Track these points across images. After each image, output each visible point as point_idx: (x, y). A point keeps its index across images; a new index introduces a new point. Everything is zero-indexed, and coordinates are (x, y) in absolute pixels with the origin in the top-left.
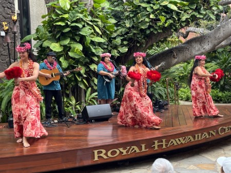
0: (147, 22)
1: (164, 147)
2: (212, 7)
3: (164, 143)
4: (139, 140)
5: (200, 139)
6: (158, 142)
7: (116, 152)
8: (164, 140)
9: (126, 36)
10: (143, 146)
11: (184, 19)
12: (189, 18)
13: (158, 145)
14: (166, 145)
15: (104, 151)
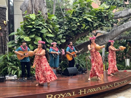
0: (76, 27)
1: (85, 93)
2: (109, 20)
3: (85, 91)
4: (71, 90)
5: (104, 89)
6: (82, 91)
7: (58, 96)
8: (85, 90)
9: (65, 34)
10: (74, 93)
11: (95, 25)
12: (98, 25)
13: (82, 92)
14: (86, 92)
15: (52, 96)
